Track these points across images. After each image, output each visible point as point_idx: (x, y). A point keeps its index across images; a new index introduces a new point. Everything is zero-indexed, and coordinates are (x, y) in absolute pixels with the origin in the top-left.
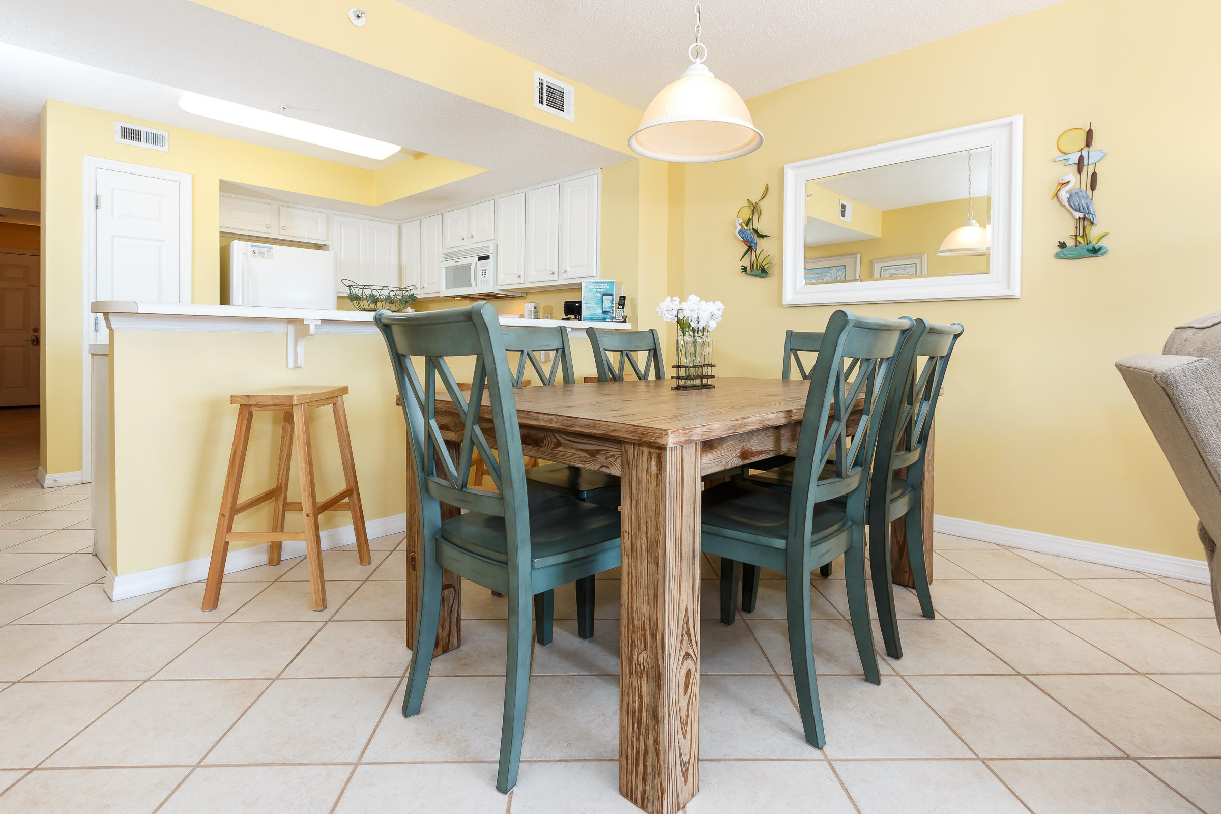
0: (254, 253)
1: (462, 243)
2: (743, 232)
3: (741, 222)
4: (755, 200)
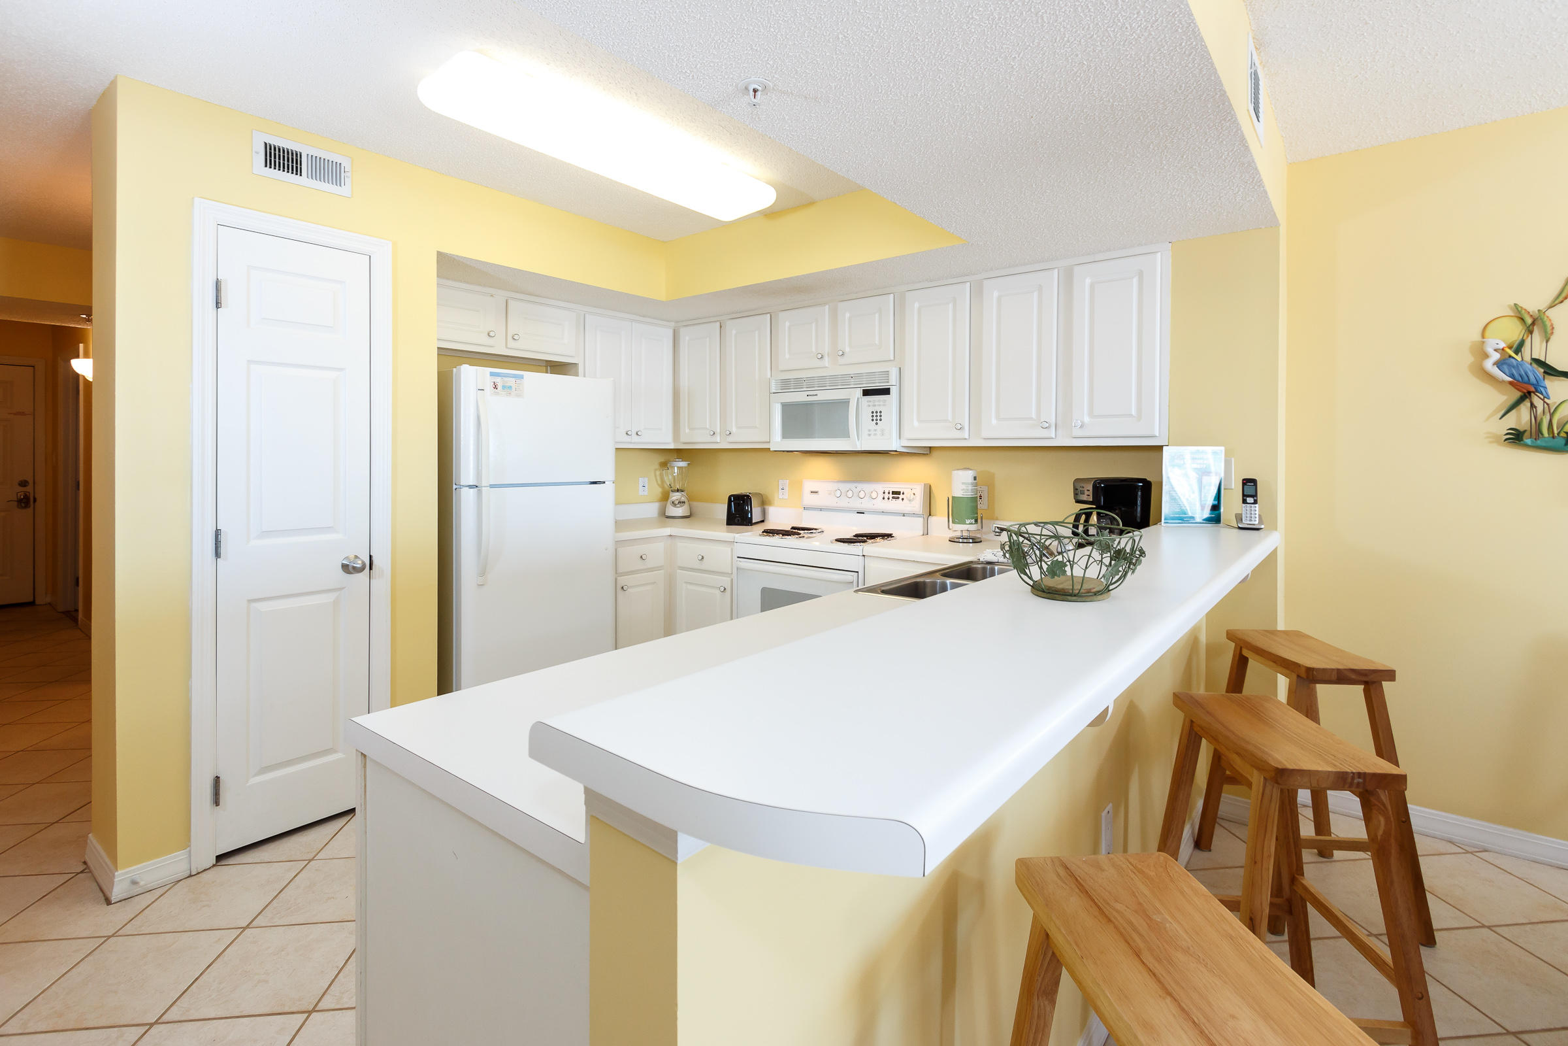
0: (495, 387)
1: (819, 363)
2: (1510, 366)
3: (1502, 345)
4: (1535, 306)
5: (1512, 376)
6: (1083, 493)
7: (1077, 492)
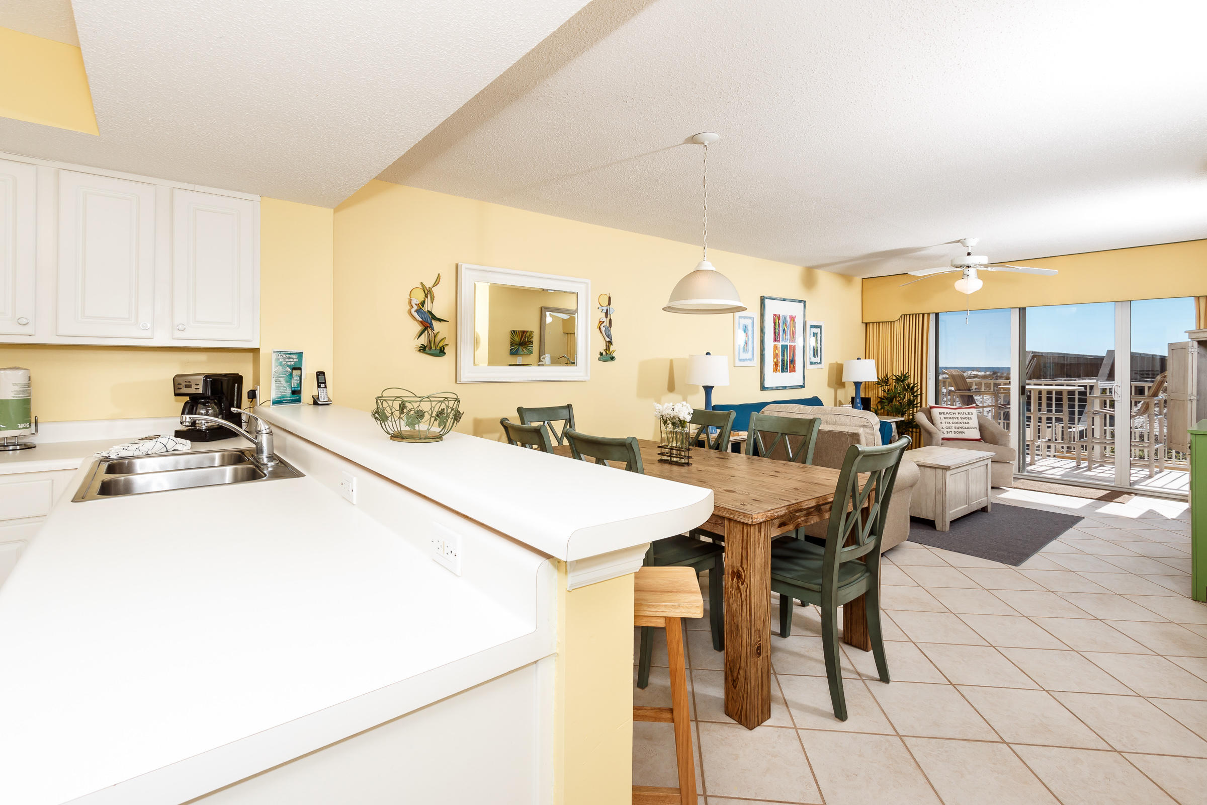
2: (421, 313)
3: (418, 303)
4: (428, 285)
5: (422, 318)
6: (190, 386)
7: (180, 386)
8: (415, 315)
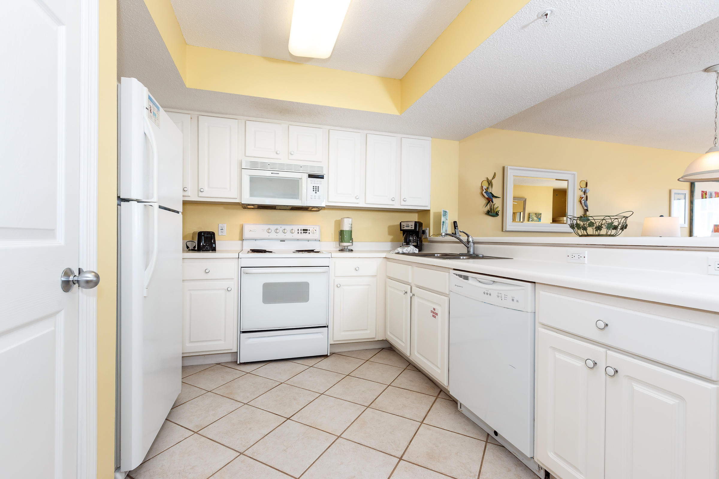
0: (151, 110)
1: (277, 156)
2: (487, 193)
4: (490, 179)
5: (487, 197)
6: (408, 226)
7: (404, 226)
8: (485, 194)
